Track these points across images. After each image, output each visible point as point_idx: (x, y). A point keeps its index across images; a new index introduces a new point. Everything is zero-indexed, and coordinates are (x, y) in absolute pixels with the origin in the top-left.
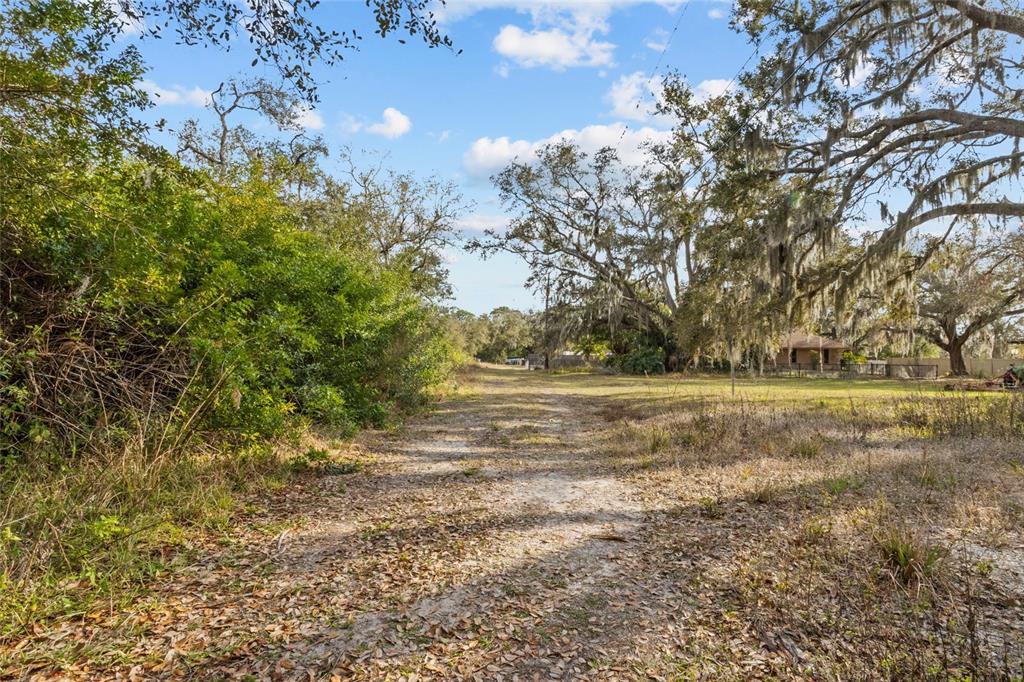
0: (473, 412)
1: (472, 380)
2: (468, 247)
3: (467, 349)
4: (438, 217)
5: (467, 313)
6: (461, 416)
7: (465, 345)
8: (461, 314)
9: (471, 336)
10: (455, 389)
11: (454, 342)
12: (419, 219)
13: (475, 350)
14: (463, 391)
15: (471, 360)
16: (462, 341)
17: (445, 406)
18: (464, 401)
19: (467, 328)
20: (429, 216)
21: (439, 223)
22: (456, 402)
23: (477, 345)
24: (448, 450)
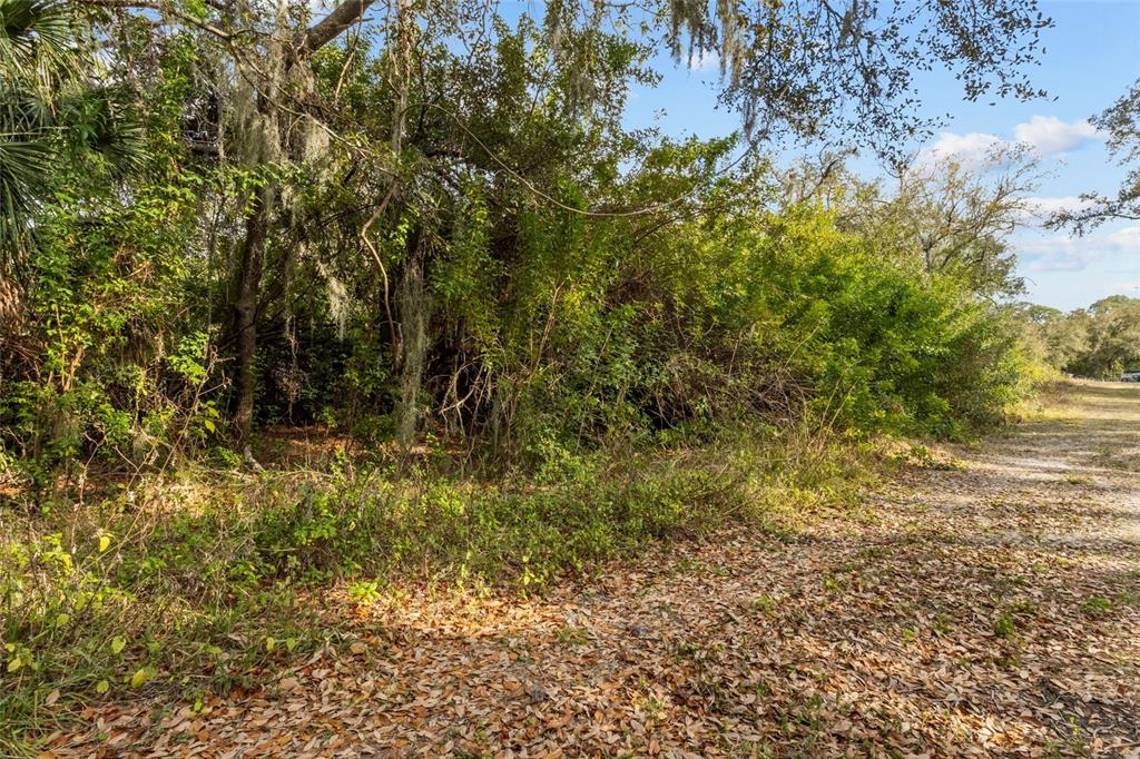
0: (1070, 437)
1: (1064, 402)
2: (1051, 223)
3: (1050, 360)
4: (1002, 193)
5: (1045, 310)
6: (1054, 439)
7: (1046, 354)
8: (1035, 312)
9: (1055, 342)
10: (1039, 410)
11: (1027, 352)
12: (974, 203)
13: (1063, 361)
14: (1052, 413)
15: (1057, 376)
16: (1041, 349)
17: (1027, 429)
18: (1056, 424)
19: (1049, 331)
20: (988, 197)
21: (1004, 201)
22: (1042, 426)
23: (1066, 354)
24: (1045, 465)
